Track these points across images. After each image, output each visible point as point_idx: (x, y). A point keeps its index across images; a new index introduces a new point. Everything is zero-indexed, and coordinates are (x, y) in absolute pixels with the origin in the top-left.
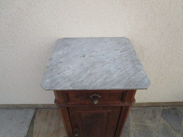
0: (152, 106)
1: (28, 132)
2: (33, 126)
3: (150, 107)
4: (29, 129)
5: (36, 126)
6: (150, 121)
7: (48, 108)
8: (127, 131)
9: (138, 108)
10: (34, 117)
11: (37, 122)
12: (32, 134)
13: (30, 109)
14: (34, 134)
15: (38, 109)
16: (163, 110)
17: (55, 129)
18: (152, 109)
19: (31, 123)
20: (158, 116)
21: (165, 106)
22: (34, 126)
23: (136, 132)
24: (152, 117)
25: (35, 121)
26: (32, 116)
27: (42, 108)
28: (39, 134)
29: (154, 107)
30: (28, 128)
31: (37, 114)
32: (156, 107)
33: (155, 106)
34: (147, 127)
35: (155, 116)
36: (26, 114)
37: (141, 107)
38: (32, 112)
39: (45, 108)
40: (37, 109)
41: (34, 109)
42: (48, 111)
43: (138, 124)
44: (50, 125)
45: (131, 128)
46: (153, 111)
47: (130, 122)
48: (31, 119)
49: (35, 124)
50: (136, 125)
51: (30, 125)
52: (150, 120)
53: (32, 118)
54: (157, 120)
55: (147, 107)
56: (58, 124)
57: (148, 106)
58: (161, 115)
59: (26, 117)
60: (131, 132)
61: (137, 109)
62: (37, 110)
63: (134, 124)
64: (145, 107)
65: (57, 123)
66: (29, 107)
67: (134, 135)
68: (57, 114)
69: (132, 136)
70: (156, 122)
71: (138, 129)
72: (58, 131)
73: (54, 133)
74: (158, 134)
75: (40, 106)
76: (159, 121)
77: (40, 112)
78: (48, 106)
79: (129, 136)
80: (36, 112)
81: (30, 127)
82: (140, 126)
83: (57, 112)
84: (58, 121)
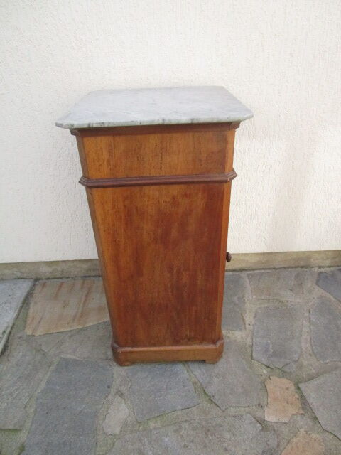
0: (296, 267)
1: (17, 318)
2: (28, 310)
3: (290, 270)
4: (19, 315)
5: (33, 309)
6: (289, 293)
8: (238, 310)
9: (263, 271)
10: (30, 294)
11: (36, 303)
12: (26, 321)
13: (21, 281)
14: (29, 322)
15: (40, 279)
16: (320, 273)
17: (77, 312)
18: (294, 272)
19: (23, 303)
20: (309, 284)
21: (323, 267)
22: (29, 308)
23: (259, 311)
24: (294, 285)
25: (32, 301)
26: (26, 291)
27: (48, 279)
28: (40, 322)
29: (300, 269)
30: (16, 313)
31: (38, 289)
32: (303, 269)
33: (302, 267)
34: (283, 302)
35: (301, 284)
36: (12, 290)
37: (269, 269)
38: (24, 287)
39: (55, 278)
40: (37, 280)
41: (32, 280)
42: (62, 283)
43: (263, 298)
44: (65, 305)
45: (248, 305)
46: (298, 275)
47: (246, 296)
48: (24, 296)
49: (31, 306)
50: (259, 299)
51: (21, 307)
52: (291, 290)
53: (25, 294)
54: (305, 291)
55: (285, 268)
56: (84, 303)
57: (286, 266)
58: (315, 281)
59: (13, 294)
60: (247, 311)
61: (262, 273)
62: (37, 283)
63: (255, 297)
64: (280, 268)
65: (82, 302)
66: (19, 275)
67: (255, 317)
68: (82, 288)
69: (249, 318)
70: (303, 293)
71: (263, 306)
72: (83, 315)
73: (74, 319)
74: (307, 314)
75: (45, 270)
76: (310, 292)
77: (44, 285)
78: (62, 271)
79: (244, 320)
80: (34, 285)
81: (20, 311)
82: (268, 301)
83: (83, 283)
84: (83, 298)
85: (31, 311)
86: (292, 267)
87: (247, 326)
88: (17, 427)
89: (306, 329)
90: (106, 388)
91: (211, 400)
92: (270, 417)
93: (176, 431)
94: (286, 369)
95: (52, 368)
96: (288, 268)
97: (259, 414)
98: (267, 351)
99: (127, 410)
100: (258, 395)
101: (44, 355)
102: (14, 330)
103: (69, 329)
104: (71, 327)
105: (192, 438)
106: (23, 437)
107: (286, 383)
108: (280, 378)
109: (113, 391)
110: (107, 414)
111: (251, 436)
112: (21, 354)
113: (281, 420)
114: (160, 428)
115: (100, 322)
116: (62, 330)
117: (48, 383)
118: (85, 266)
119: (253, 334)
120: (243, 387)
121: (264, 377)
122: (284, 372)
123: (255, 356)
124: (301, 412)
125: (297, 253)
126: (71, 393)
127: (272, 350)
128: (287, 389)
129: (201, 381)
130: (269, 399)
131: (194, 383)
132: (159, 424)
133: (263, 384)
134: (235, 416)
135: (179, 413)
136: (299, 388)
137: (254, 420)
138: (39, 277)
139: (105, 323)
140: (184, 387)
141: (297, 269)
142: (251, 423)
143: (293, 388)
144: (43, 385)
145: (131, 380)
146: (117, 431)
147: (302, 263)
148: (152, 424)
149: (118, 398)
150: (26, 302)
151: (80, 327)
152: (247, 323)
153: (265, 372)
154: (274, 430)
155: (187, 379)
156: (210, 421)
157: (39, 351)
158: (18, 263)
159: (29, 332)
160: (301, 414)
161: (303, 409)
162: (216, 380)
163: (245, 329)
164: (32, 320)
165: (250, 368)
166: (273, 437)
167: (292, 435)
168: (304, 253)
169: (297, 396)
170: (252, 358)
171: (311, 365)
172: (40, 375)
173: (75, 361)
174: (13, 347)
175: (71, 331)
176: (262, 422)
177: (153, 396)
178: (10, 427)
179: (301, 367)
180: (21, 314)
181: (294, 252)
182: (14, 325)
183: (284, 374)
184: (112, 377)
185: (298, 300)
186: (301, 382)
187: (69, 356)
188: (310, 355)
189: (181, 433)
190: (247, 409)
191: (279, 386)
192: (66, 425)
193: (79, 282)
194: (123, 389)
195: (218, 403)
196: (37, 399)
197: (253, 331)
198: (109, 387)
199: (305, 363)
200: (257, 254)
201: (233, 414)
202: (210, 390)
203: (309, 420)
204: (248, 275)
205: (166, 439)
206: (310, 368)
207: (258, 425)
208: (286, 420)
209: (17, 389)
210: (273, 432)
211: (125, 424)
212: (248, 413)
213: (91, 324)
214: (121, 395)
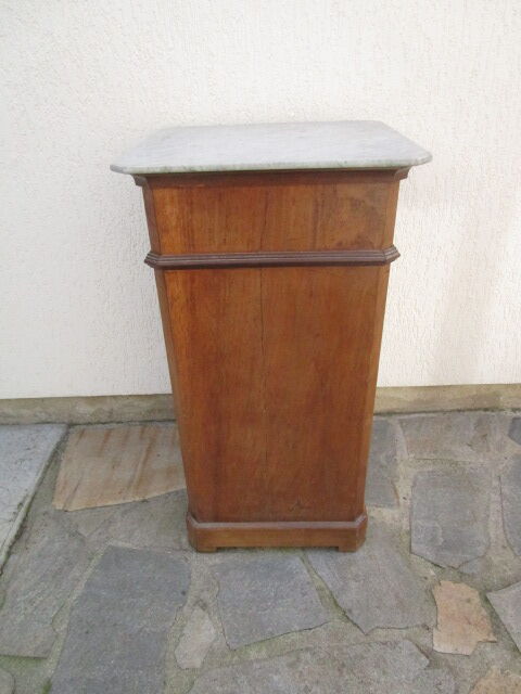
0: (476, 410)
1: (40, 483)
2: (58, 471)
3: (466, 413)
4: (42, 479)
5: (66, 471)
6: (467, 449)
7: (112, 422)
8: (386, 476)
9: (423, 415)
10: (60, 447)
11: (69, 460)
12: (54, 489)
13: (47, 427)
14: (59, 489)
15: (76, 424)
16: (515, 419)
17: (134, 476)
18: (474, 417)
19: (50, 461)
20: (499, 435)
21: (520, 410)
22: (60, 468)
23: (420, 478)
24: (474, 437)
25: (64, 457)
26: (55, 443)
27: (89, 424)
28: (76, 489)
29: (483, 413)
30: (40, 475)
31: (73, 439)
32: (488, 413)
33: (486, 410)
34: (456, 463)
35: (485, 436)
36: (33, 440)
37: (434, 412)
38: (52, 435)
39: (99, 423)
40: (71, 425)
41: (64, 425)
42: (110, 431)
43: (425, 457)
44: (115, 464)
45: (401, 468)
46: (479, 423)
47: (398, 453)
48: (51, 450)
49: (63, 465)
50: (419, 459)
51: (48, 467)
52: (470, 445)
53: (52, 447)
54: (491, 447)
55: (459, 411)
56: (145, 463)
57: (459, 407)
58: (507, 433)
59: (35, 447)
60: (401, 477)
61: (423, 418)
62: (71, 430)
63: (412, 455)
64: (451, 411)
65: (142, 460)
66: (43, 417)
67: (413, 487)
68: (141, 438)
69: (404, 488)
70: (489, 451)
71: (425, 469)
72: (142, 481)
73: (129, 487)
74: (495, 483)
75: (85, 411)
76: (500, 448)
77: (82, 434)
78: (111, 413)
79: (396, 491)
80: (67, 433)
81: (45, 472)
82: (434, 461)
83: (143, 432)
84: (144, 454)
85: (62, 474)
86: (470, 410)
87: (401, 501)
88: (40, 654)
89: (495, 507)
90: (180, 595)
91: (346, 616)
92: (441, 646)
93: (291, 665)
94: (465, 569)
95: (94, 562)
96: (464, 411)
97: (424, 641)
98: (434, 539)
99: (213, 631)
100: (422, 609)
101: (82, 541)
102: (35, 501)
103: (121, 501)
104: (124, 499)
105: (317, 677)
106: (49, 669)
107: (465, 590)
108: (455, 582)
109: (190, 599)
110: (182, 635)
111: (412, 676)
112: (46, 538)
113: (460, 651)
114: (265, 660)
115: (170, 490)
116: (110, 503)
117: (88, 585)
118: (146, 405)
119: (412, 513)
120: (397, 596)
121: (430, 580)
122: (462, 574)
123: (415, 548)
124: (492, 638)
125: (479, 387)
126: (125, 601)
127: (442, 540)
128: (469, 601)
129: (330, 586)
130: (440, 617)
131: (319, 589)
132: (264, 654)
133: (430, 592)
134: (385, 644)
135: (296, 636)
136: (487, 600)
137: (416, 650)
138: (74, 421)
139: (177, 492)
140: (304, 595)
141: (478, 413)
142: (411, 654)
143: (477, 600)
144: (80, 589)
145: (218, 583)
146: (198, 663)
147: (486, 404)
148: (253, 654)
149: (198, 612)
150: (55, 458)
151: (137, 499)
152: (401, 496)
153: (432, 573)
154: (449, 667)
155: (308, 583)
156: (345, 650)
157: (75, 534)
158: (43, 400)
159: (59, 506)
160: (491, 642)
161: (495, 633)
162: (353, 585)
163: (399, 504)
164: (64, 488)
165: (409, 567)
166: (448, 677)
167: (478, 676)
168: (489, 386)
169: (484, 612)
170: (411, 552)
171: (506, 564)
172: (76, 573)
173: (131, 551)
174: (34, 528)
175: (124, 504)
176: (429, 653)
177: (254, 608)
178: (30, 653)
179: (488, 566)
180: (47, 477)
181: (472, 385)
182: (36, 493)
183: (462, 577)
184: (190, 577)
185: (482, 461)
186: (490, 591)
187: (120, 544)
188: (504, 547)
189: (300, 669)
190: (404, 632)
191: (454, 596)
192: (117, 652)
193: (137, 429)
194: (206, 596)
195: (359, 622)
196: (72, 609)
197: (411, 508)
198: (184, 593)
199: (496, 560)
200: (416, 388)
201: (382, 640)
202: (346, 600)
203: (504, 651)
204: (401, 422)
205: (276, 678)
206: (505, 567)
207: (423, 658)
208: (468, 651)
209: (39, 595)
210: (447, 670)
211: (211, 652)
212: (406, 638)
213: (155, 494)
214: (204, 607)
